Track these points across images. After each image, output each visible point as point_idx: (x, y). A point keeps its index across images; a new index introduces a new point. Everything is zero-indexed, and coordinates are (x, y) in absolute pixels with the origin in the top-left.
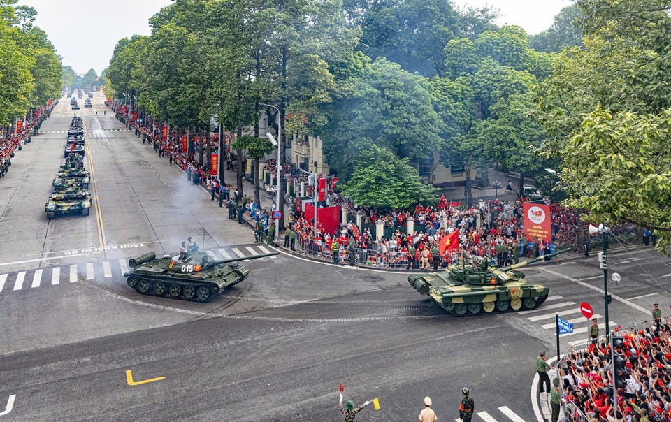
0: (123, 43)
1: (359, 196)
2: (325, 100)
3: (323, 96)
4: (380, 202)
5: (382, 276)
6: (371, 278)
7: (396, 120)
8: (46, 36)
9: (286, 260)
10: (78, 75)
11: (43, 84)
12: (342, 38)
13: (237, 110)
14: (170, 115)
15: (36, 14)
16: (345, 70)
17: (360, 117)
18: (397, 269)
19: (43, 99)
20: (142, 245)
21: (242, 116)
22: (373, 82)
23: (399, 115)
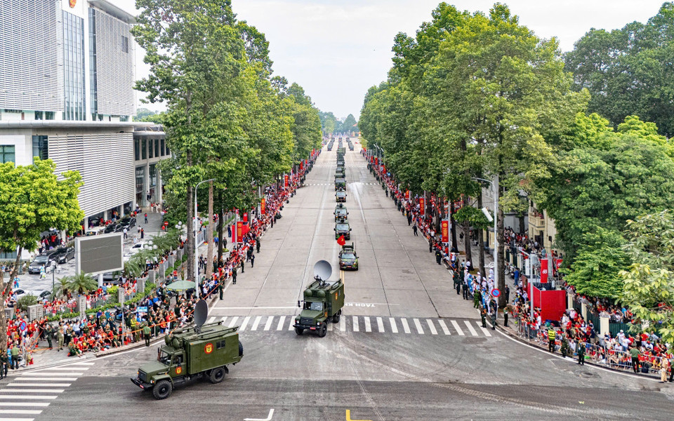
0: (372, 91)
1: (580, 283)
2: (541, 175)
3: (539, 171)
4: (605, 293)
5: (599, 374)
6: (586, 373)
7: (629, 199)
8: (303, 92)
9: (500, 339)
10: (340, 120)
11: (304, 140)
12: (564, 105)
13: (456, 181)
14: (401, 179)
15: (287, 83)
16: (572, 137)
17: (584, 195)
18: (620, 369)
19: (304, 154)
20: (373, 305)
21: (461, 188)
22: (605, 153)
23: (634, 193)
